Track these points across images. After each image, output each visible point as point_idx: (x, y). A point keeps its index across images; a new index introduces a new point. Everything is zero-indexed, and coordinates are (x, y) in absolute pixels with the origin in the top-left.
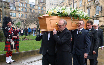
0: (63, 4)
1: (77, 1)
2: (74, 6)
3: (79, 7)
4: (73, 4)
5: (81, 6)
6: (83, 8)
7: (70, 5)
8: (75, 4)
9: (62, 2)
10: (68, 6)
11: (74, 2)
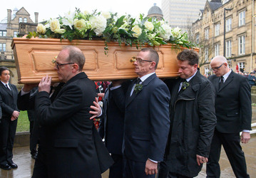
0: (199, 23)
1: (232, 15)
2: (226, 25)
3: (239, 27)
4: (222, 22)
5: (243, 24)
6: (248, 29)
7: (215, 24)
8: (229, 22)
9: (198, 20)
10: (212, 27)
11: (225, 18)
